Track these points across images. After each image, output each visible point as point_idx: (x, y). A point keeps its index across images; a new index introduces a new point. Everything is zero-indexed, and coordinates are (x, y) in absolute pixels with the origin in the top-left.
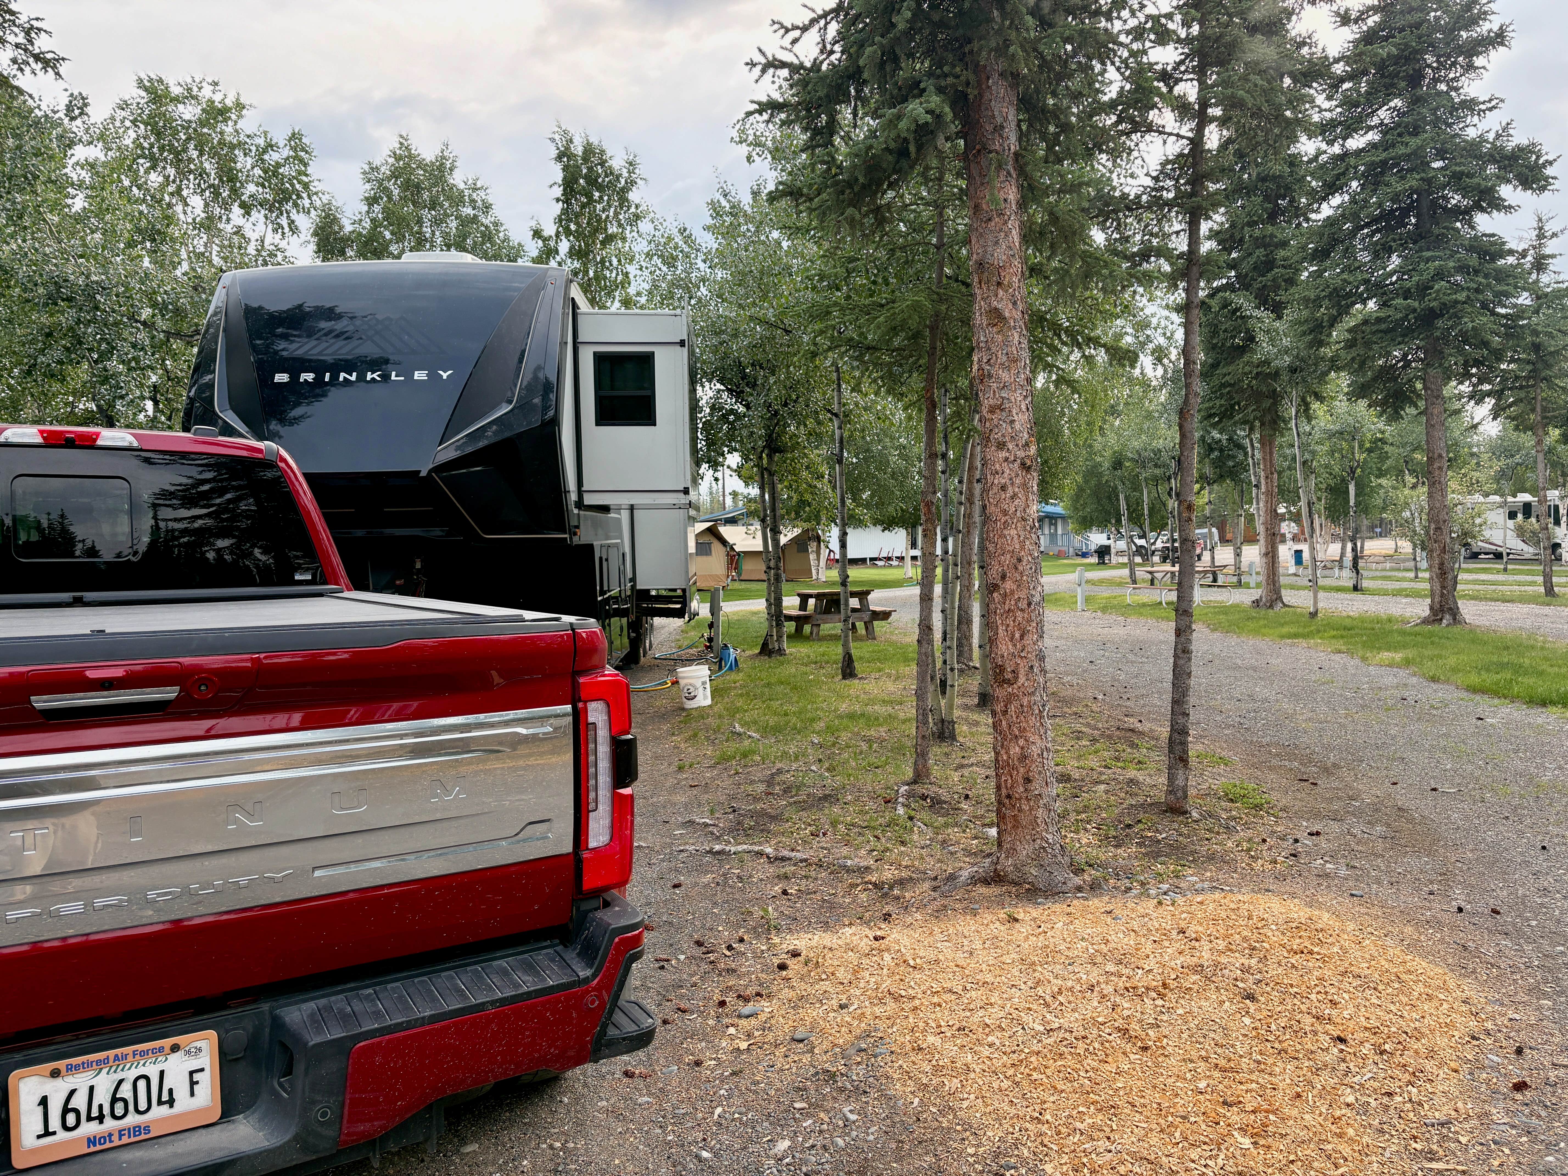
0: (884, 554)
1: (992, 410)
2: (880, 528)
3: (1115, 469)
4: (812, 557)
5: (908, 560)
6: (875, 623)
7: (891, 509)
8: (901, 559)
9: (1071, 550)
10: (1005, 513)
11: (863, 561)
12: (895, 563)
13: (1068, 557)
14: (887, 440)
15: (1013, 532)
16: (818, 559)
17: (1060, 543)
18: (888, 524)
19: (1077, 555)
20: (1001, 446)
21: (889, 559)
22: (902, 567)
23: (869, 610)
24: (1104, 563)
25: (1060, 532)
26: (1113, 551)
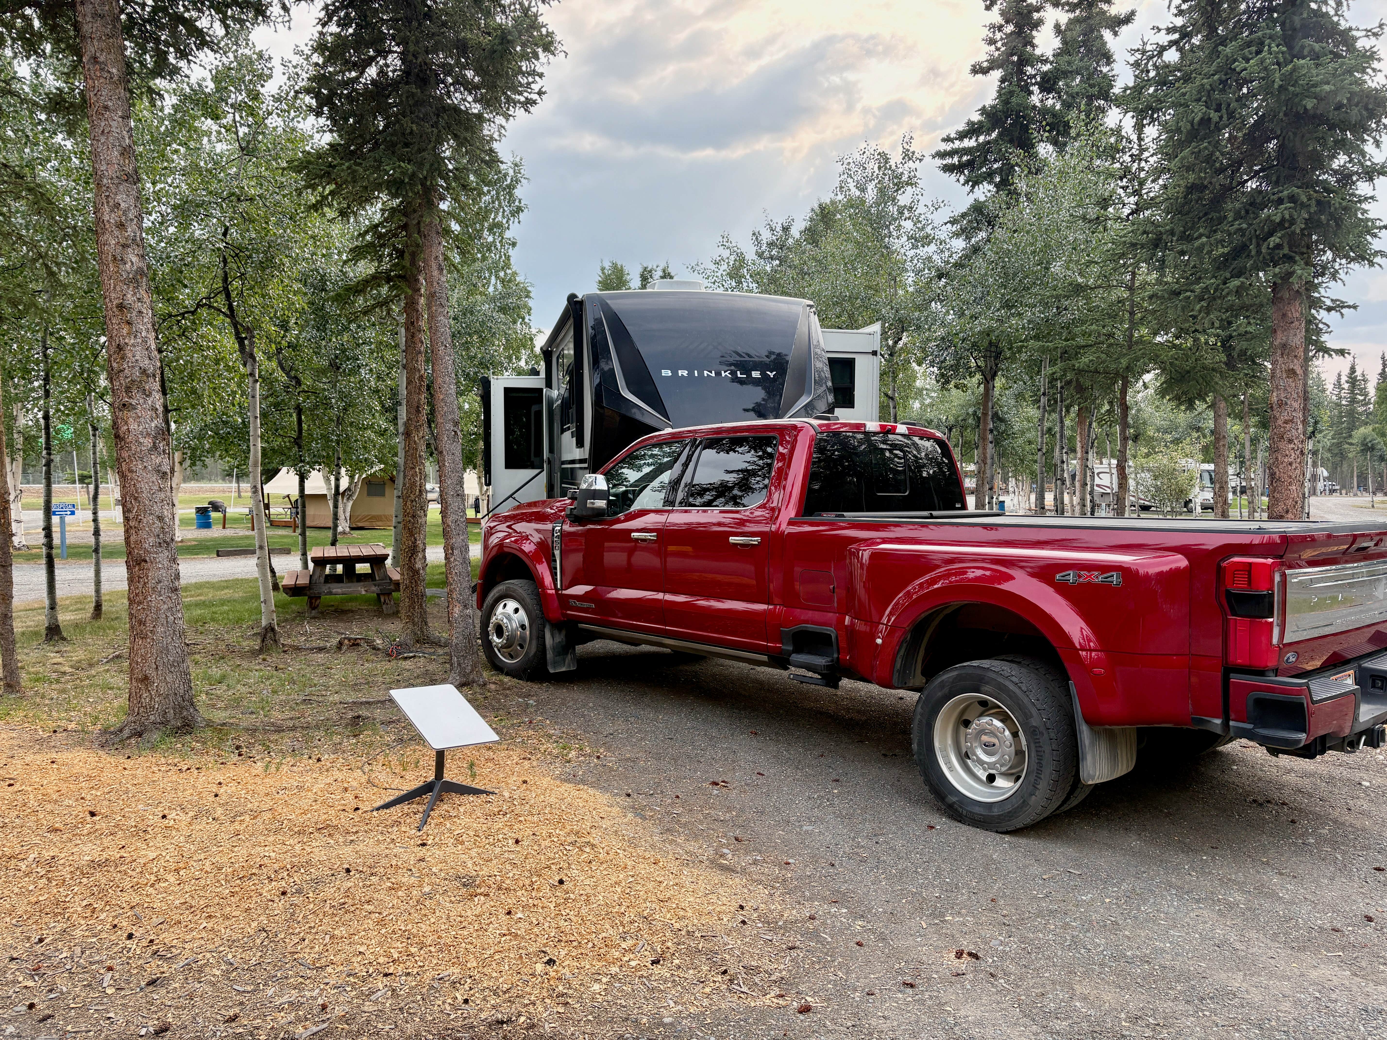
1: (1286, 422)
10: (1290, 477)
15: (1294, 488)
20: (1290, 441)
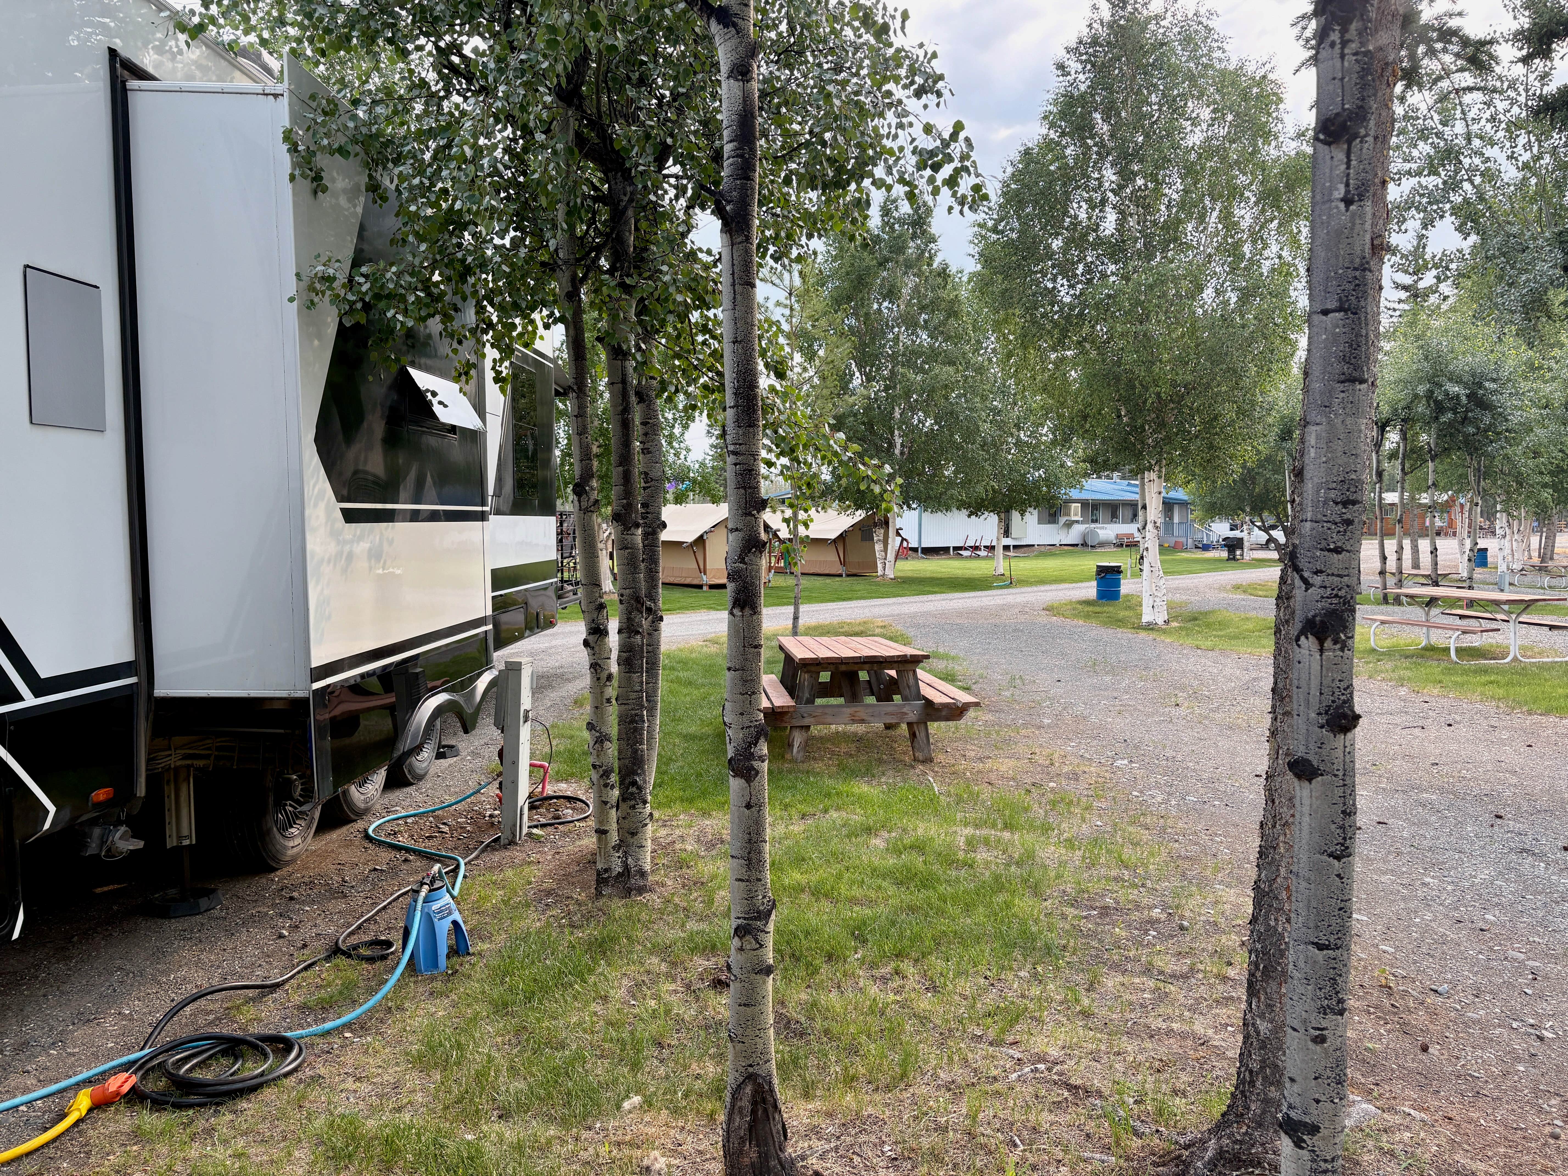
0: (970, 543)
2: (965, 512)
3: (1283, 439)
4: (878, 547)
5: (999, 551)
6: (934, 727)
7: (980, 489)
8: (991, 548)
9: (1190, 541)
11: (945, 550)
12: (983, 553)
13: (1186, 550)
14: (977, 399)
16: (885, 550)
17: (1176, 533)
18: (976, 508)
19: (1197, 547)
21: (976, 548)
22: (992, 558)
23: (919, 696)
24: (1234, 559)
25: (1176, 520)
26: (1246, 544)
